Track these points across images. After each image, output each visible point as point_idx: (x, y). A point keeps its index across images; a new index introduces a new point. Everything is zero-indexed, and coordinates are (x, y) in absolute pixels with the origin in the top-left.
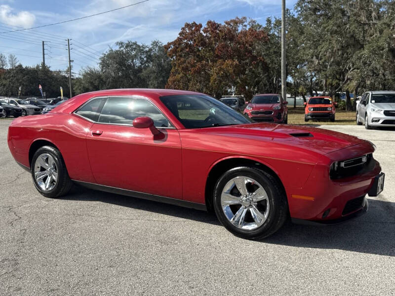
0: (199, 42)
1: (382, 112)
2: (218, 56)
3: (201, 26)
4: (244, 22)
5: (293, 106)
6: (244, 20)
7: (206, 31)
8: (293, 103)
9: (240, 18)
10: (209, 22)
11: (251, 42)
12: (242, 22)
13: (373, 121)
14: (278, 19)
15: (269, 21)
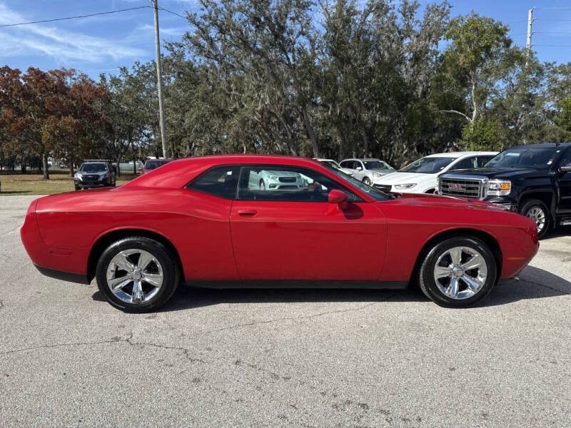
0: (19, 92)
1: (278, 179)
2: (48, 111)
3: (18, 72)
4: (73, 75)
5: (133, 172)
6: (73, 72)
7: (25, 78)
8: (133, 169)
9: (68, 69)
10: (31, 69)
11: (91, 99)
12: (70, 75)
13: (270, 187)
14: (113, 76)
15: (103, 78)
